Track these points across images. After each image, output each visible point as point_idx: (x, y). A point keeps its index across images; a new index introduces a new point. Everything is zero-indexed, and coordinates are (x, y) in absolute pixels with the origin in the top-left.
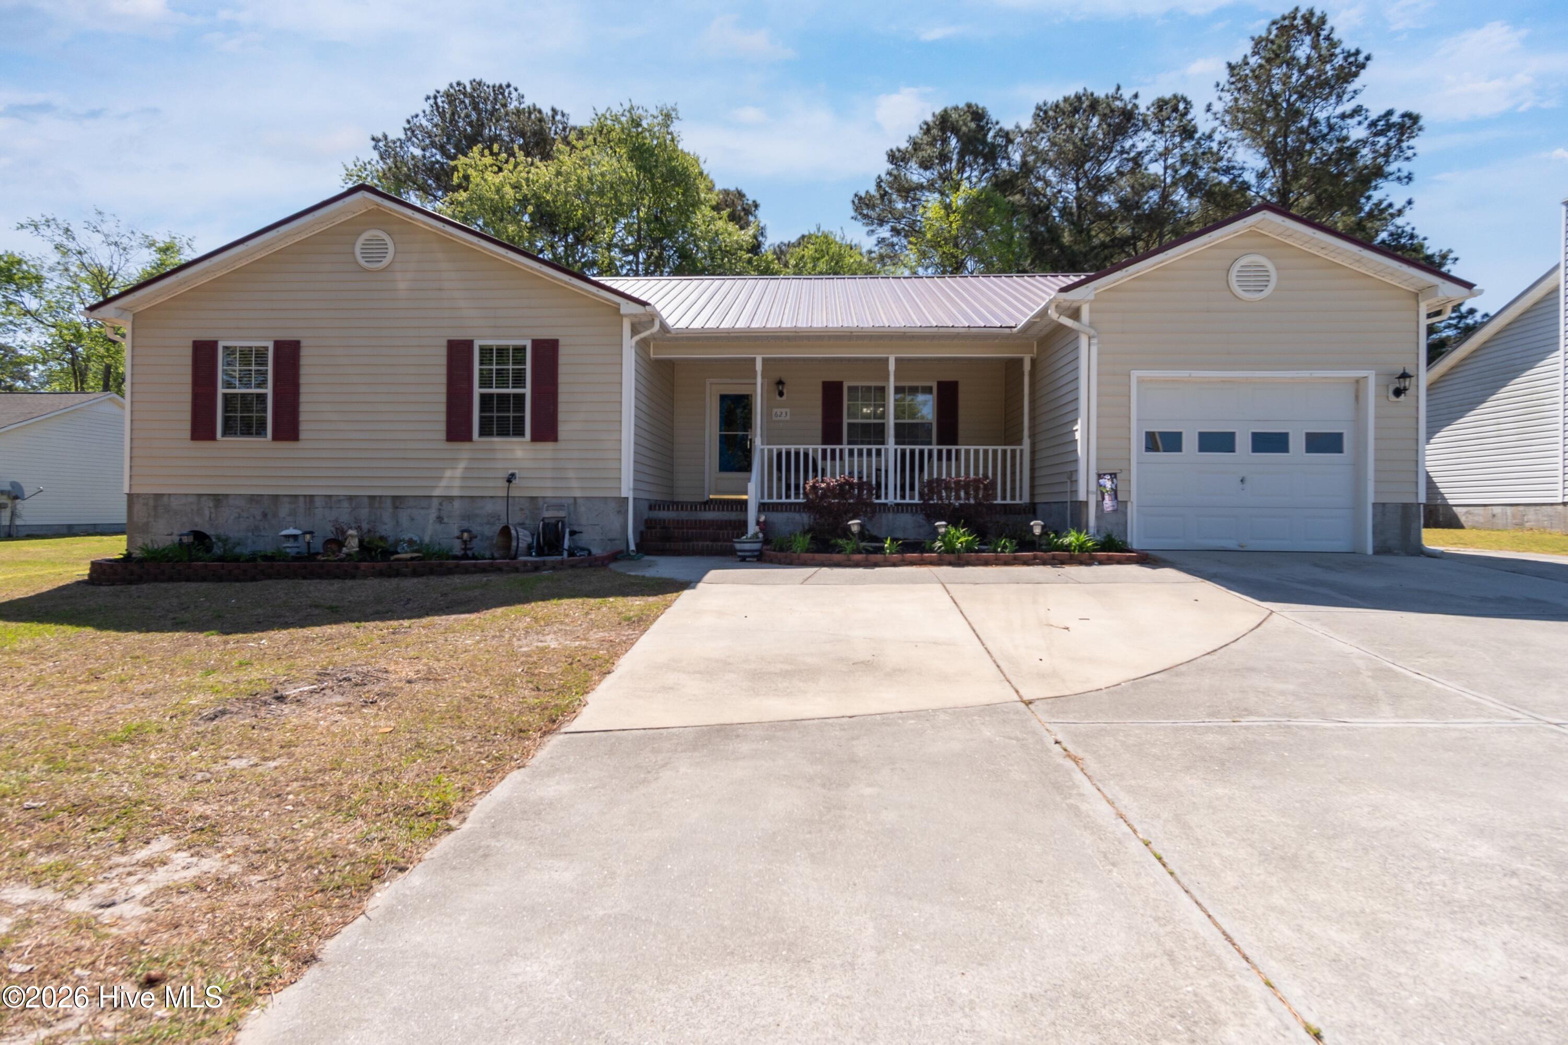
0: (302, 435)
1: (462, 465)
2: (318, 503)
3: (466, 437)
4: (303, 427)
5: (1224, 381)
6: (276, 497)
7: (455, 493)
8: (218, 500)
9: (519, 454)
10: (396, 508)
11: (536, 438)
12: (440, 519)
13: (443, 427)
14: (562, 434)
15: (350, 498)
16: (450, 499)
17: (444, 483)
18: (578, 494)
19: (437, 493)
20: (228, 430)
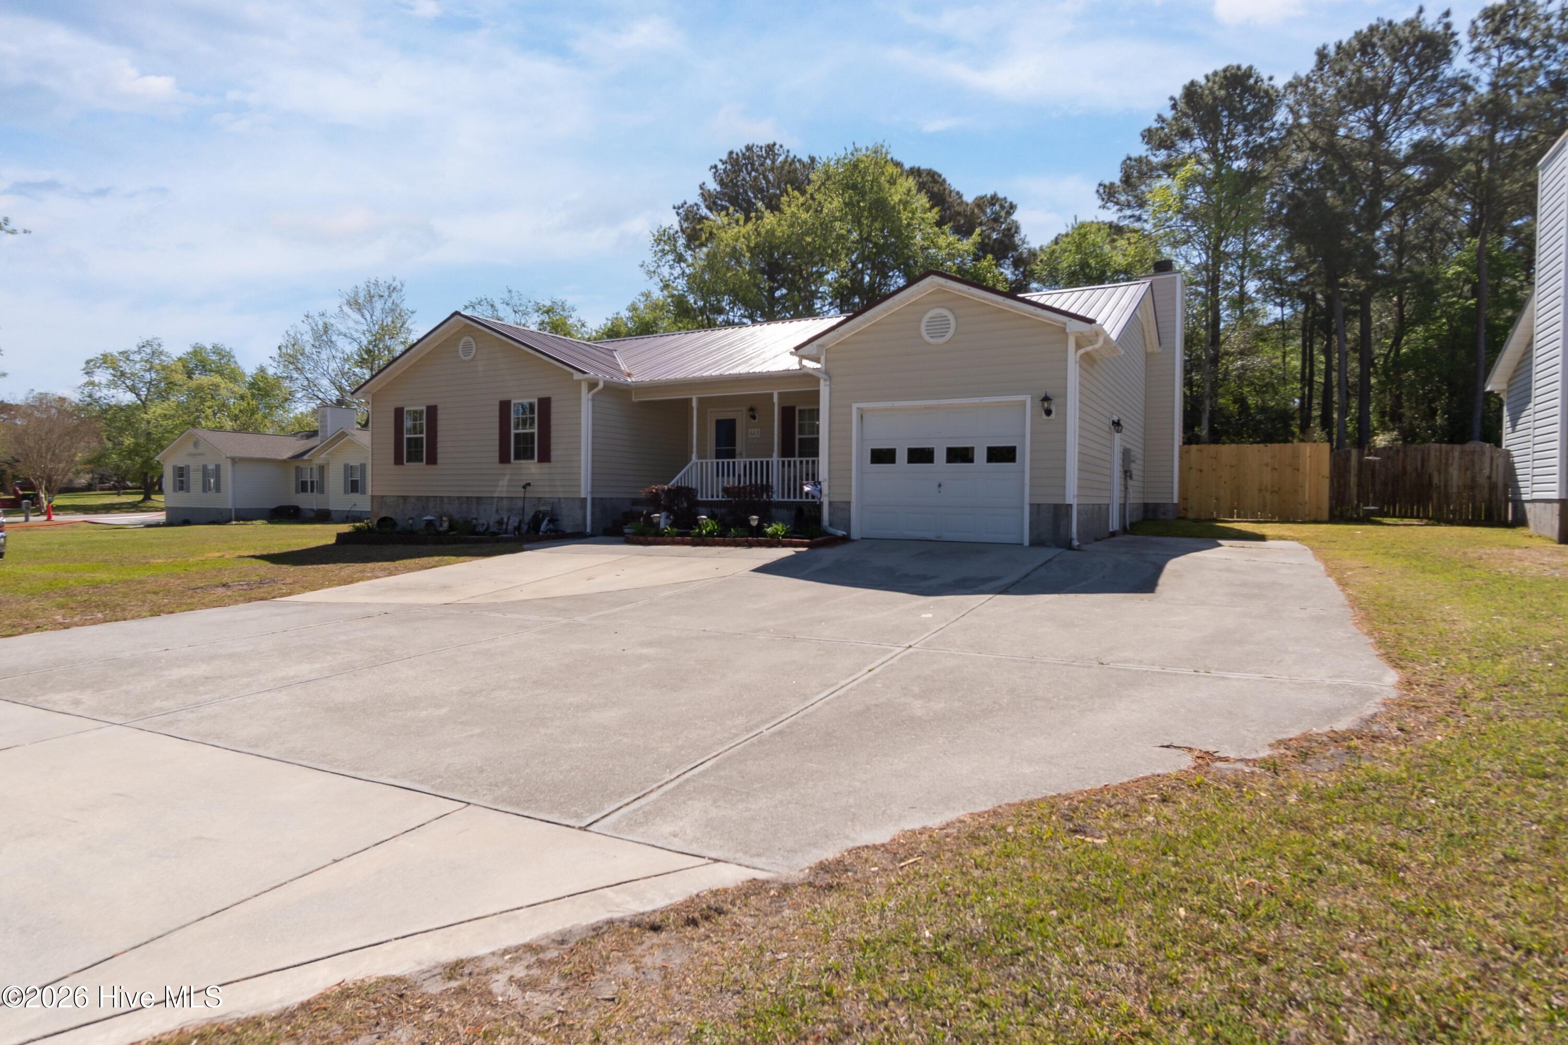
0: (439, 461)
1: (507, 478)
2: (446, 501)
3: (508, 461)
4: (439, 456)
5: (925, 408)
6: (428, 497)
7: (504, 495)
8: (405, 498)
9: (533, 471)
10: (478, 504)
11: (540, 460)
12: (497, 511)
13: (497, 454)
14: (553, 459)
15: (459, 498)
16: (501, 498)
17: (499, 489)
18: (561, 495)
19: (496, 495)
20: (409, 460)
